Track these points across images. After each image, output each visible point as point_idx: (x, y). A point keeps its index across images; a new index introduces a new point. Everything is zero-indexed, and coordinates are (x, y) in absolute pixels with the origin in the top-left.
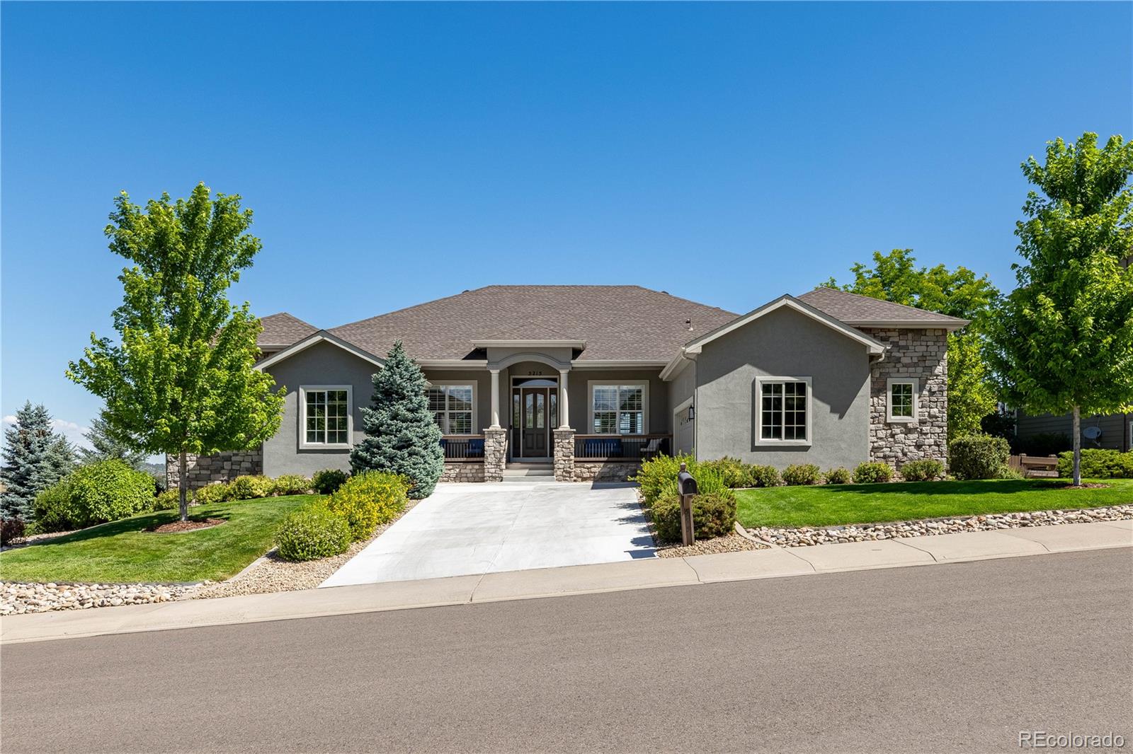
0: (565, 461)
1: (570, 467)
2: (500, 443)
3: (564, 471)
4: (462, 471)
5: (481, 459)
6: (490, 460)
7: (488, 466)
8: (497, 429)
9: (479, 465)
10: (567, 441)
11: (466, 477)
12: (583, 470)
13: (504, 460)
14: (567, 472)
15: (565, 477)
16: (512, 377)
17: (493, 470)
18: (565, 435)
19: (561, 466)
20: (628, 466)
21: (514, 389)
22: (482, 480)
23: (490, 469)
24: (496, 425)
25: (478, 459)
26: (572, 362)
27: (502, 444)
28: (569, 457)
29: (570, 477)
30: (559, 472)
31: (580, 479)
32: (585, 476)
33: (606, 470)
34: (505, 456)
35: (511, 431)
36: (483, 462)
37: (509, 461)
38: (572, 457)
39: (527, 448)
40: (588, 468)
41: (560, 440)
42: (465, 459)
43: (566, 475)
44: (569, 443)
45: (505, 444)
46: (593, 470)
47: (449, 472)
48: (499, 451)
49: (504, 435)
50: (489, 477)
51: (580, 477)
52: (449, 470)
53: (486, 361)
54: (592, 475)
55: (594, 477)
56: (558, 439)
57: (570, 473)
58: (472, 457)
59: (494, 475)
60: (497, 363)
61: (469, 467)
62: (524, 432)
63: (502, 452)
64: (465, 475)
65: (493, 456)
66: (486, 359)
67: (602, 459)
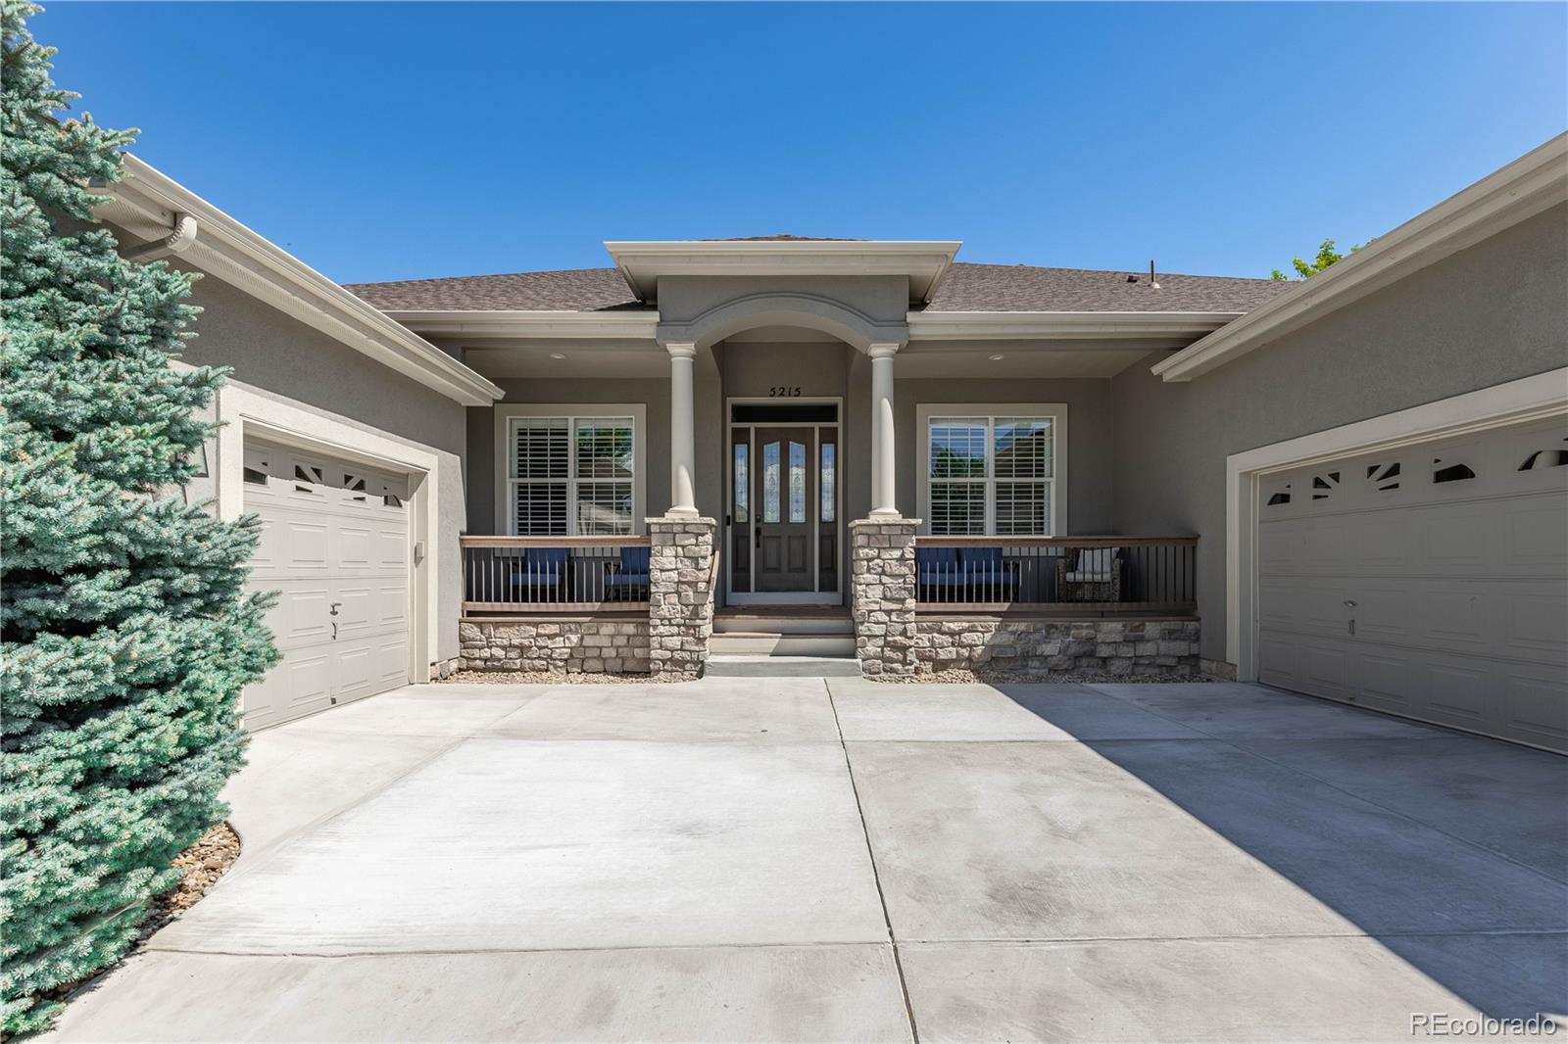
0: (889, 613)
1: (904, 633)
2: (695, 559)
3: (887, 644)
4: (588, 641)
5: (642, 606)
6: (665, 610)
7: (661, 629)
8: (689, 519)
9: (638, 624)
10: (897, 554)
11: (599, 657)
12: (938, 638)
13: (708, 610)
14: (895, 647)
15: (892, 661)
16: (731, 401)
17: (675, 642)
18: (884, 537)
19: (878, 630)
20: (1068, 629)
21: (735, 431)
22: (643, 671)
23: (666, 638)
24: (685, 507)
25: (634, 606)
26: (911, 317)
27: (702, 563)
28: (902, 601)
29: (904, 662)
30: (872, 648)
31: (929, 666)
32: (943, 655)
33: (1006, 639)
34: (711, 598)
35: (729, 529)
36: (646, 614)
37: (723, 608)
38: (911, 603)
39: (766, 570)
40: (952, 634)
41: (873, 553)
42: (596, 606)
43: (894, 655)
44: (902, 559)
45: (711, 564)
46: (967, 637)
47: (549, 643)
48: (693, 584)
49: (709, 538)
50: (664, 662)
51: (929, 659)
52: (551, 637)
53: (655, 316)
54: (965, 652)
55: (969, 659)
56: (868, 546)
57: (904, 649)
58: (617, 599)
59: (677, 655)
60: (687, 322)
61: (608, 629)
62: (758, 532)
63: (702, 586)
64: (596, 652)
65: (674, 599)
66: (654, 308)
67: (994, 606)
